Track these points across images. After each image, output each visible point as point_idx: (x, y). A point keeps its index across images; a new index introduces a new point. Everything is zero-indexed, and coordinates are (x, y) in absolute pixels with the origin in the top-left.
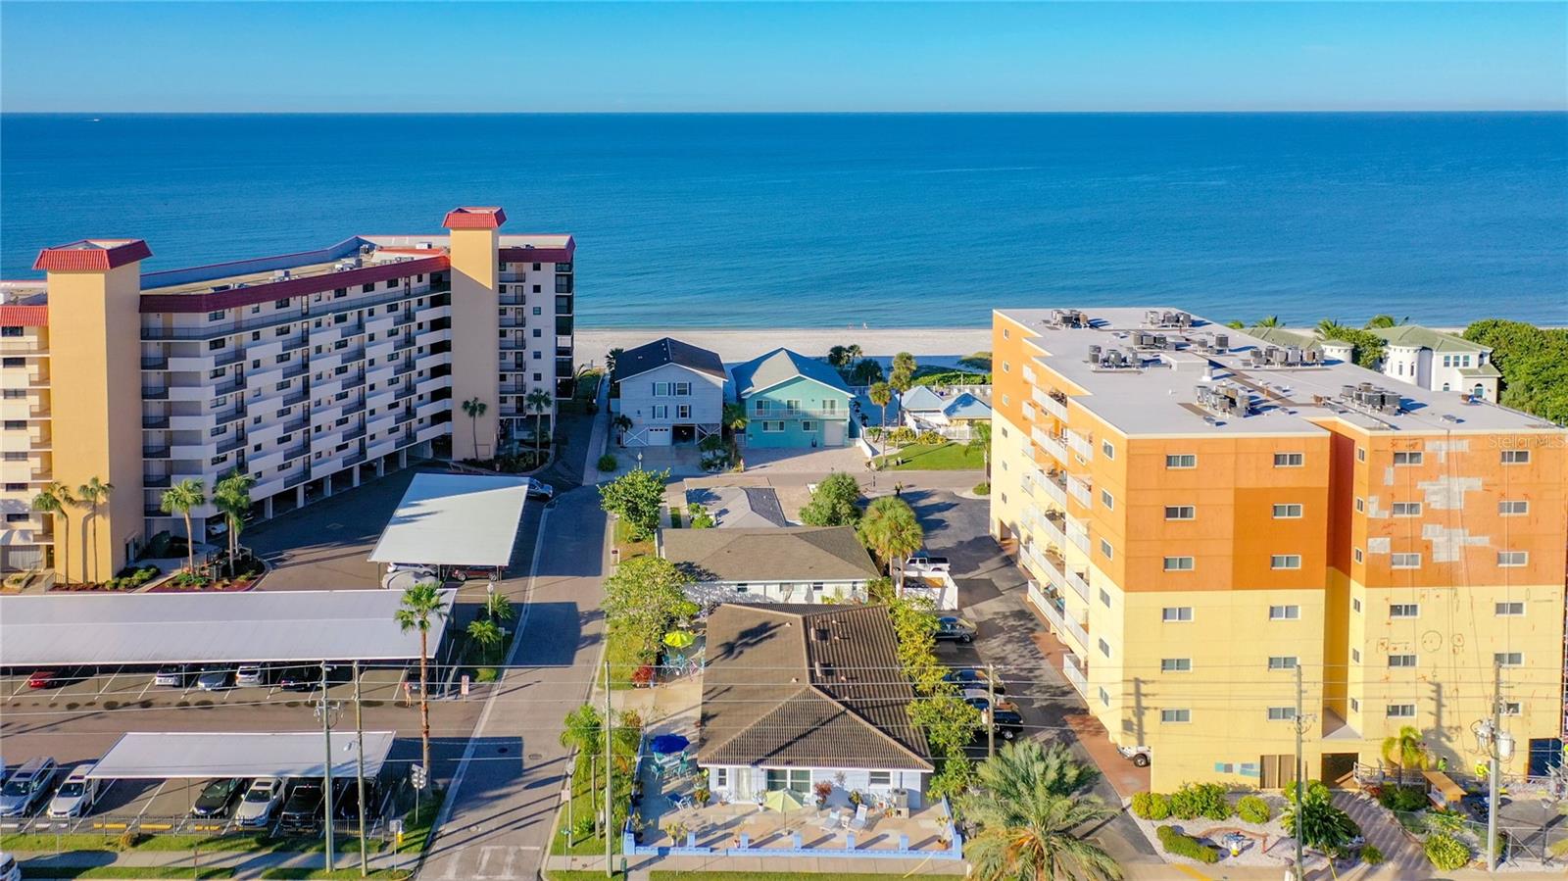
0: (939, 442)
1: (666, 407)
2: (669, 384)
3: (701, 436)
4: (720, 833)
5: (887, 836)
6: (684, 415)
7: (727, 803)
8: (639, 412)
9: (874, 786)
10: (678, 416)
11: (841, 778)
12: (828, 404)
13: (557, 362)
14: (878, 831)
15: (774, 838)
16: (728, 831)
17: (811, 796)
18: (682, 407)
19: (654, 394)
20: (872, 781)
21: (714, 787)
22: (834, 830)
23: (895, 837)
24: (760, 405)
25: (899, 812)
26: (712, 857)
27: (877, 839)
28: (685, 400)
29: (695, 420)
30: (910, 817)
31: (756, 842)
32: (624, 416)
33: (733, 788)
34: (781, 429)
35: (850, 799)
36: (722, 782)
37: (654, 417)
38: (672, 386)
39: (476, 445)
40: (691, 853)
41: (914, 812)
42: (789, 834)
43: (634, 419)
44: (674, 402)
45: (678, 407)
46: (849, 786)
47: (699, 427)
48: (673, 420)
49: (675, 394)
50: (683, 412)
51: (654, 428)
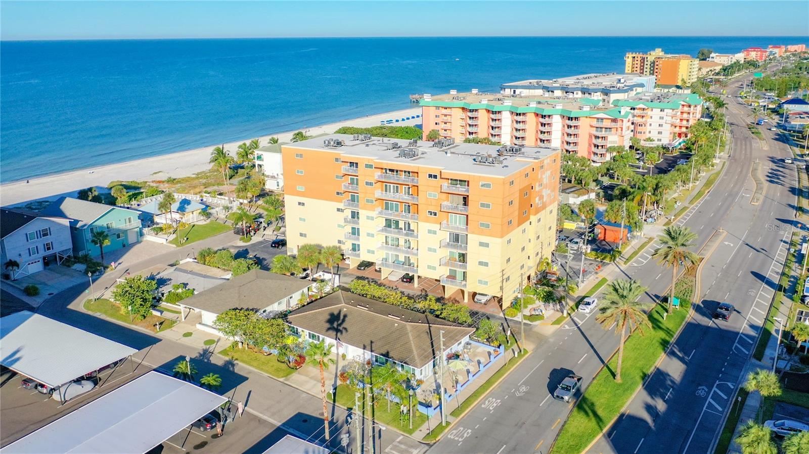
1: (37, 247)
2: (36, 232)
3: (61, 258)
6: (49, 249)
8: (20, 255)
10: (45, 251)
12: (128, 221)
18: (47, 244)
19: (28, 241)
24: (92, 230)
28: (48, 239)
29: (57, 249)
32: (10, 260)
37: (30, 255)
38: (38, 232)
43: (18, 260)
44: (40, 243)
45: (44, 244)
47: (59, 254)
48: (43, 253)
49: (41, 237)
50: (48, 247)
51: (30, 262)
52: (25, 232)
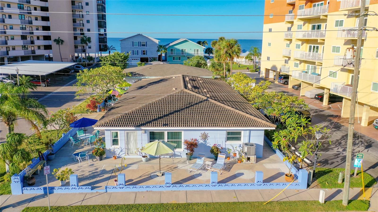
0: (234, 63)
1: (138, 51)
2: (139, 42)
3: (151, 62)
4: (106, 176)
5: (242, 174)
6: (144, 54)
7: (119, 157)
8: (128, 53)
9: (229, 142)
10: (142, 54)
11: (205, 137)
12: (196, 51)
13: (99, 38)
14: (234, 171)
15: (151, 178)
16: (113, 174)
17: (182, 151)
18: (144, 51)
19: (133, 46)
20: (228, 139)
21: (108, 145)
22: (200, 171)
23: (248, 175)
24: (172, 50)
25: (249, 159)
26: (92, 193)
27: (235, 177)
28: (144, 48)
29: (148, 55)
30: (256, 162)
31: (134, 181)
33: (123, 147)
34: (180, 59)
35: (212, 151)
36: (115, 142)
37: (133, 54)
38: (140, 43)
39: (61, 58)
40: (74, 191)
41: (258, 159)
42: (163, 175)
44: (141, 49)
45: (142, 51)
46: (211, 143)
47: (150, 58)
48: (141, 55)
49: (141, 46)
50: (144, 53)
51: (134, 59)
52: (133, 41)
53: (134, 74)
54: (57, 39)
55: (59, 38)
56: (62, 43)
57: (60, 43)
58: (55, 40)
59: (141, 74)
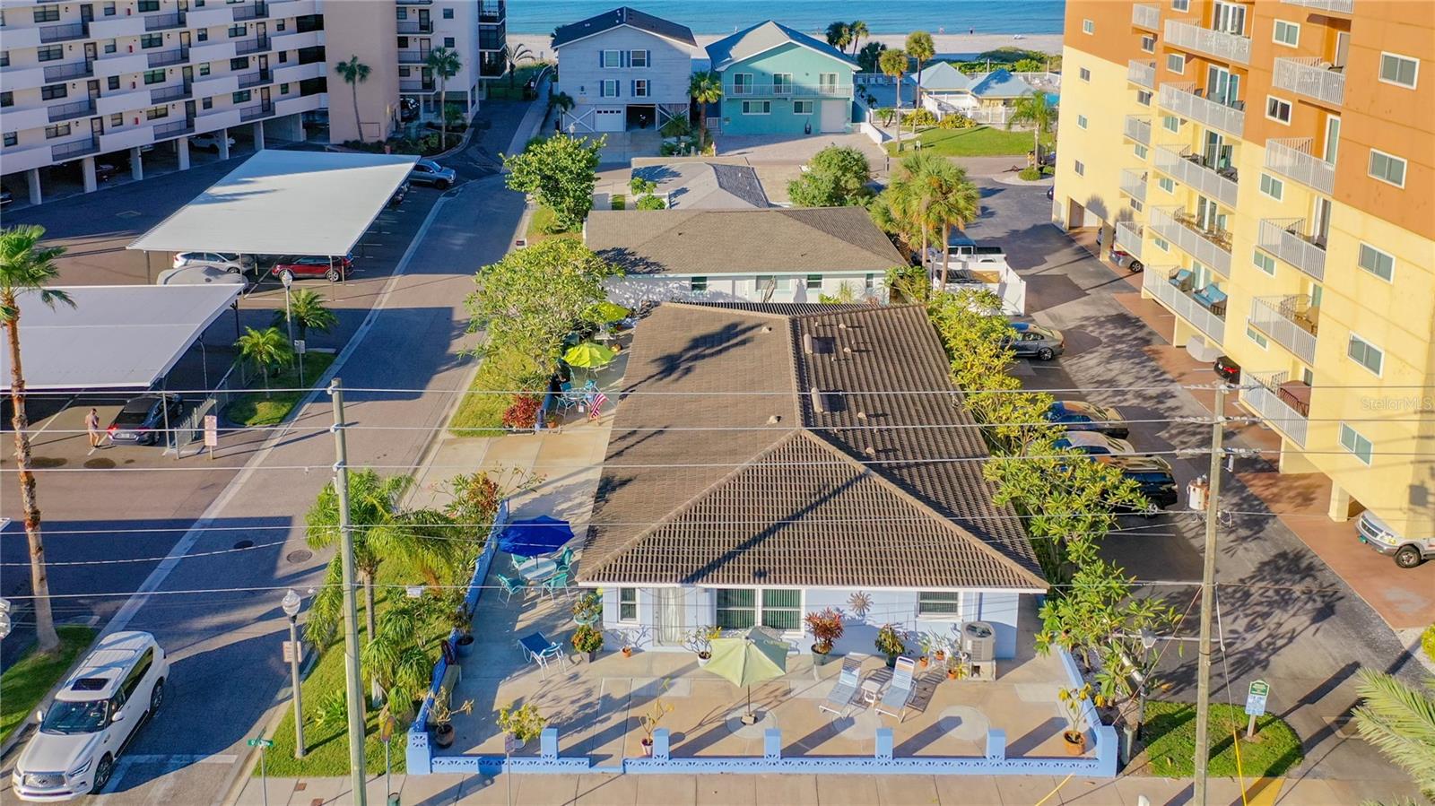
0: (967, 125)
1: (618, 82)
2: (622, 52)
3: (663, 120)
4: (617, 718)
5: (956, 721)
6: (640, 92)
7: (637, 651)
8: (582, 89)
9: (925, 617)
10: (633, 95)
11: (862, 603)
12: (826, 79)
13: (480, 31)
14: (937, 711)
15: (725, 730)
16: (633, 713)
17: (800, 638)
18: (638, 82)
19: (602, 65)
20: (923, 609)
21: (611, 619)
22: (849, 710)
23: (972, 728)
24: (739, 79)
25: (976, 669)
26: (593, 776)
27: (936, 731)
28: (641, 73)
29: (655, 98)
30: (997, 678)
31: (688, 739)
32: (563, 93)
33: (649, 621)
34: (767, 110)
35: (880, 645)
36: (628, 611)
37: (602, 95)
38: (625, 55)
39: (359, 123)
40: (548, 770)
41: (1005, 665)
42: (756, 720)
43: (577, 97)
44: (628, 77)
45: (633, 82)
46: (877, 618)
47: (661, 108)
48: (627, 99)
49: (629, 66)
50: (639, 89)
51: (602, 110)
52: (600, 48)
53: (631, 262)
54: (348, 61)
55: (355, 59)
56: (363, 77)
57: (357, 77)
58: (341, 67)
59: (651, 260)
